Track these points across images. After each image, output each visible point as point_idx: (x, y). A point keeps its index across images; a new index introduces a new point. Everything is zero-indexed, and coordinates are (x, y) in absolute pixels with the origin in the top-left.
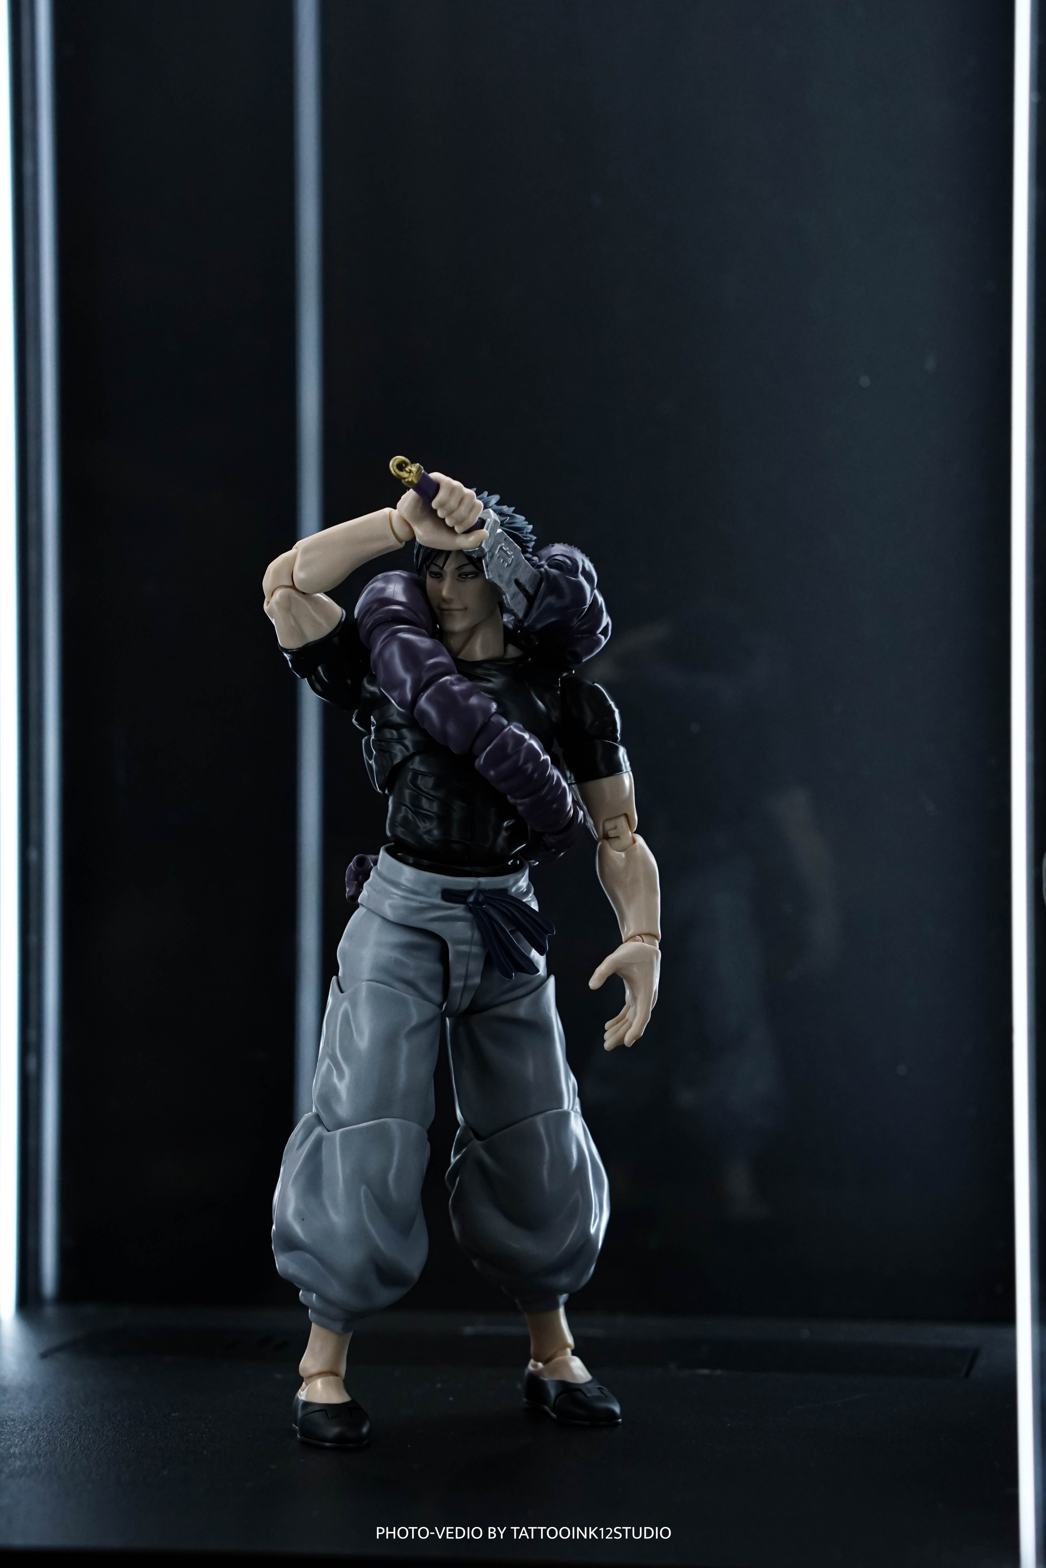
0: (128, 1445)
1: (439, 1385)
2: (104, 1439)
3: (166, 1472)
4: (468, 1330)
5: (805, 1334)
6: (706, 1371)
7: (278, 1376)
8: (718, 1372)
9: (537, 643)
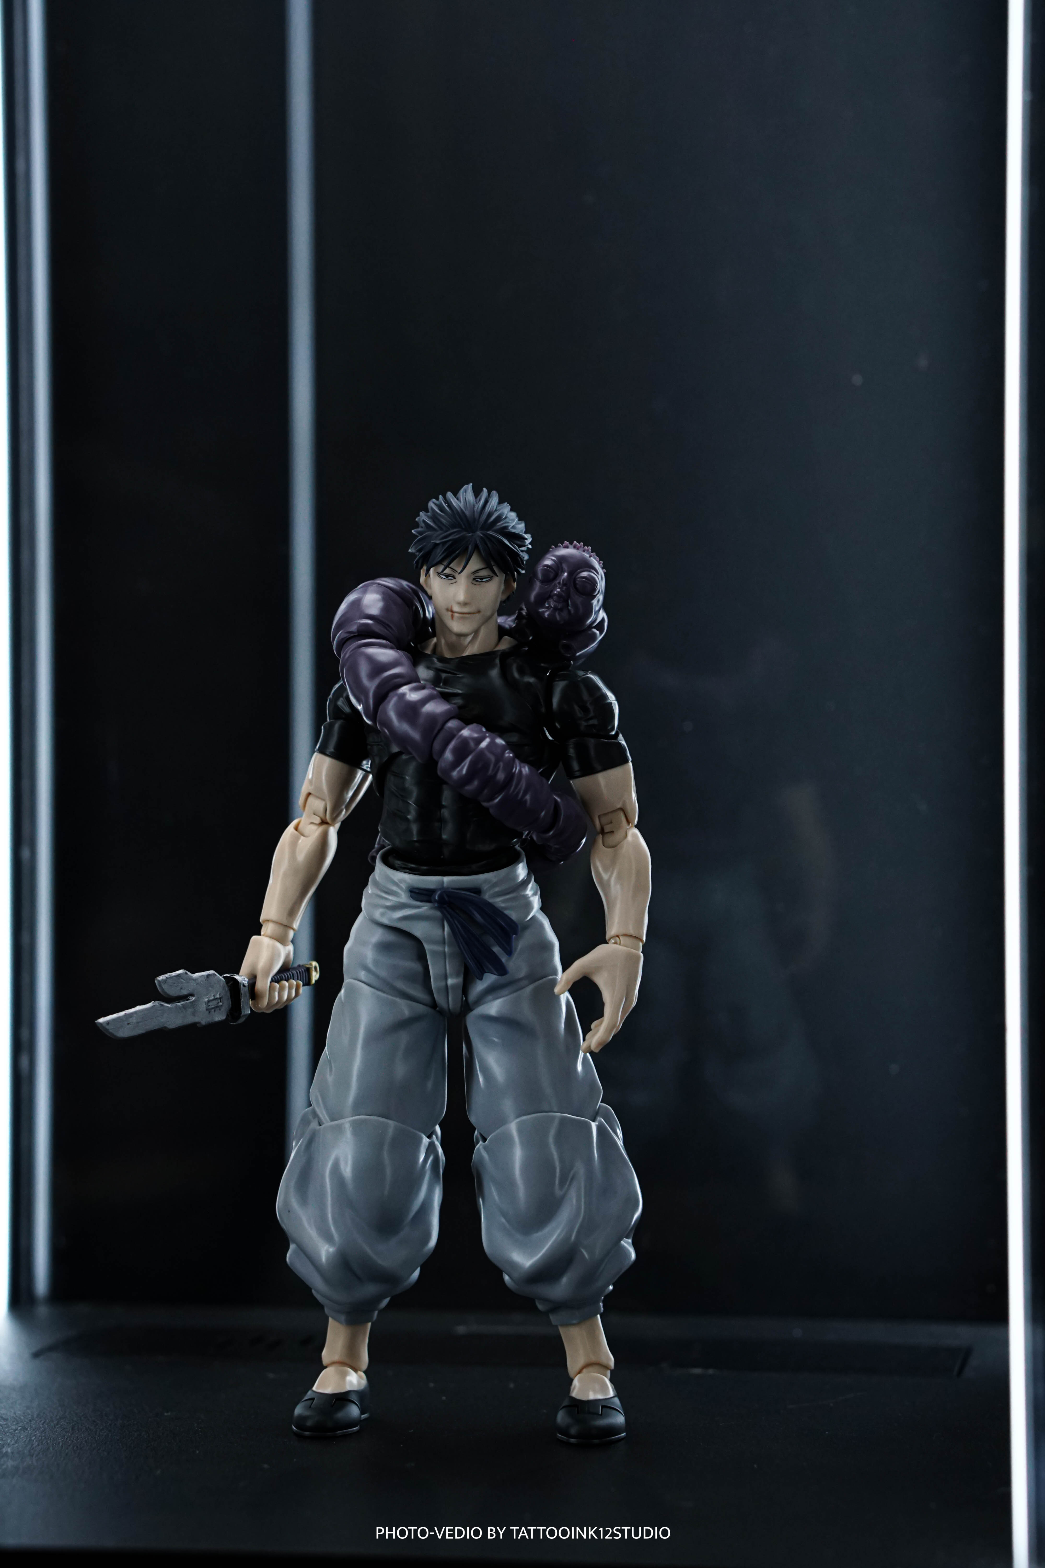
0: (120, 1444)
1: (432, 1385)
2: (96, 1439)
3: (159, 1472)
4: (461, 1329)
5: (797, 1332)
6: (697, 1371)
7: (271, 1376)
8: (711, 1371)
9: (531, 638)
